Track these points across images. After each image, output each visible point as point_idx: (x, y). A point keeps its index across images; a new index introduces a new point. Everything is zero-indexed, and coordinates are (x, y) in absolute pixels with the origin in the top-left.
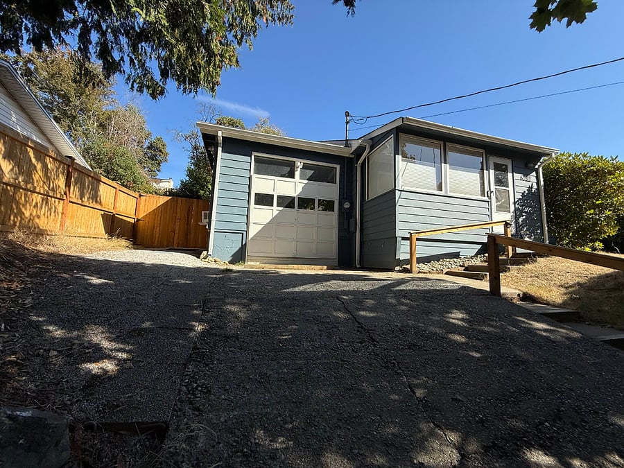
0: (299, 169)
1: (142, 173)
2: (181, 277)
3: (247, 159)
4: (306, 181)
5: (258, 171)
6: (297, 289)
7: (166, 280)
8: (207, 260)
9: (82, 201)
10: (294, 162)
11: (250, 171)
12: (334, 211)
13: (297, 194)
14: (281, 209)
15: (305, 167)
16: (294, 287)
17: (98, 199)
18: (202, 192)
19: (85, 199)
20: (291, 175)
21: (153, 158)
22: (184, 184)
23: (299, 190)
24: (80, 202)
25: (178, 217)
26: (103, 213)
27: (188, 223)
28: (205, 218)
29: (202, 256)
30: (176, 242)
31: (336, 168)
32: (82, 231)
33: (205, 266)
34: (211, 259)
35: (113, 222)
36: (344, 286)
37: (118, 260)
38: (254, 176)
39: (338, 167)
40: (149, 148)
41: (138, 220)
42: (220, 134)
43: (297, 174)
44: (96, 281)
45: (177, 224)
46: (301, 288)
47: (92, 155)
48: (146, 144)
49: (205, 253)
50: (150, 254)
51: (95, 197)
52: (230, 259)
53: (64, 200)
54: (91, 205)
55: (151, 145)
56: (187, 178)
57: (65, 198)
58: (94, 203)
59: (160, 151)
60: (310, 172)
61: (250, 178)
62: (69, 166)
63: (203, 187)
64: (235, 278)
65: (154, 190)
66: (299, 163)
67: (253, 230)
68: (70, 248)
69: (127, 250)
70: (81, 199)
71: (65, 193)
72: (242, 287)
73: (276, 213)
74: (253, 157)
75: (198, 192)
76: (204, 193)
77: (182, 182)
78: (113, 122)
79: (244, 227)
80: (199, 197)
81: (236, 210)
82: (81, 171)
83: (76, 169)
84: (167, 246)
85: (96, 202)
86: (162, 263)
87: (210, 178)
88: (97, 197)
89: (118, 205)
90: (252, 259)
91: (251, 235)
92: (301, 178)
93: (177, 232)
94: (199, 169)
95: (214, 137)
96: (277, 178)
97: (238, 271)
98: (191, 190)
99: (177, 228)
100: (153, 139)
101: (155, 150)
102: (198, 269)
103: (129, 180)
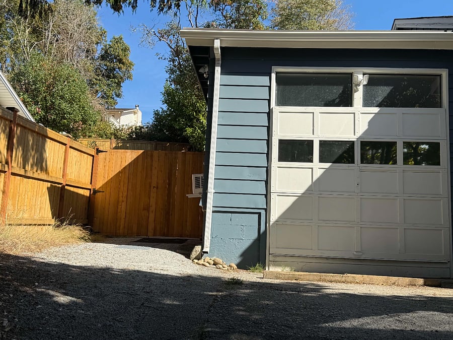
0: (361, 88)
1: (94, 103)
2: (166, 294)
3: (263, 80)
4: (376, 110)
5: (283, 101)
6: (347, 324)
7: (147, 299)
8: (201, 262)
9: (26, 171)
10: (351, 74)
11: (269, 101)
12: (439, 164)
13: (358, 135)
14: (327, 165)
15: (373, 81)
16: (343, 319)
17: (44, 164)
18: (189, 130)
19: (28, 167)
20: (346, 100)
21: (109, 74)
22: (159, 118)
23: (362, 127)
24: (22, 172)
25: (154, 184)
26: (49, 184)
27: (170, 194)
28: (197, 186)
29: (194, 254)
30: (151, 226)
31: (440, 76)
32: (26, 216)
33: (200, 273)
34: (208, 259)
35: (62, 197)
36: (441, 323)
37: (78, 264)
38: (277, 110)
39: (444, 73)
40: (103, 58)
41: (95, 192)
42: (217, 44)
43: (358, 96)
44: (63, 299)
45: (153, 195)
46: (355, 323)
47: (25, 84)
48: (98, 51)
49: (198, 248)
50: (117, 249)
51: (41, 164)
52: (238, 261)
53: (5, 172)
54: (36, 176)
55: (106, 52)
56: (165, 107)
57: (6, 169)
58: (39, 172)
59: (120, 61)
60: (383, 91)
61: (269, 114)
62: (11, 121)
63: (191, 120)
64: (247, 299)
65: (112, 131)
66: (361, 77)
67: (278, 207)
68: (15, 245)
69: (83, 245)
70: (24, 168)
71: (7, 163)
72: (256, 317)
73: (318, 173)
74: (273, 76)
75: (182, 130)
76: (193, 133)
77: (156, 114)
78: (51, 24)
79: (261, 202)
80: (185, 140)
81: (246, 173)
82: (25, 126)
83: (18, 125)
84: (138, 235)
85: (42, 169)
86: (136, 268)
87: (201, 105)
88: (43, 162)
89: (68, 171)
90: (278, 259)
91: (274, 216)
92: (367, 103)
93: (153, 208)
94: (184, 88)
95: (209, 50)
96: (317, 110)
97: (253, 285)
98: (171, 128)
99: (153, 202)
100: (108, 40)
101: (112, 61)
102: (188, 280)
103: (77, 119)
